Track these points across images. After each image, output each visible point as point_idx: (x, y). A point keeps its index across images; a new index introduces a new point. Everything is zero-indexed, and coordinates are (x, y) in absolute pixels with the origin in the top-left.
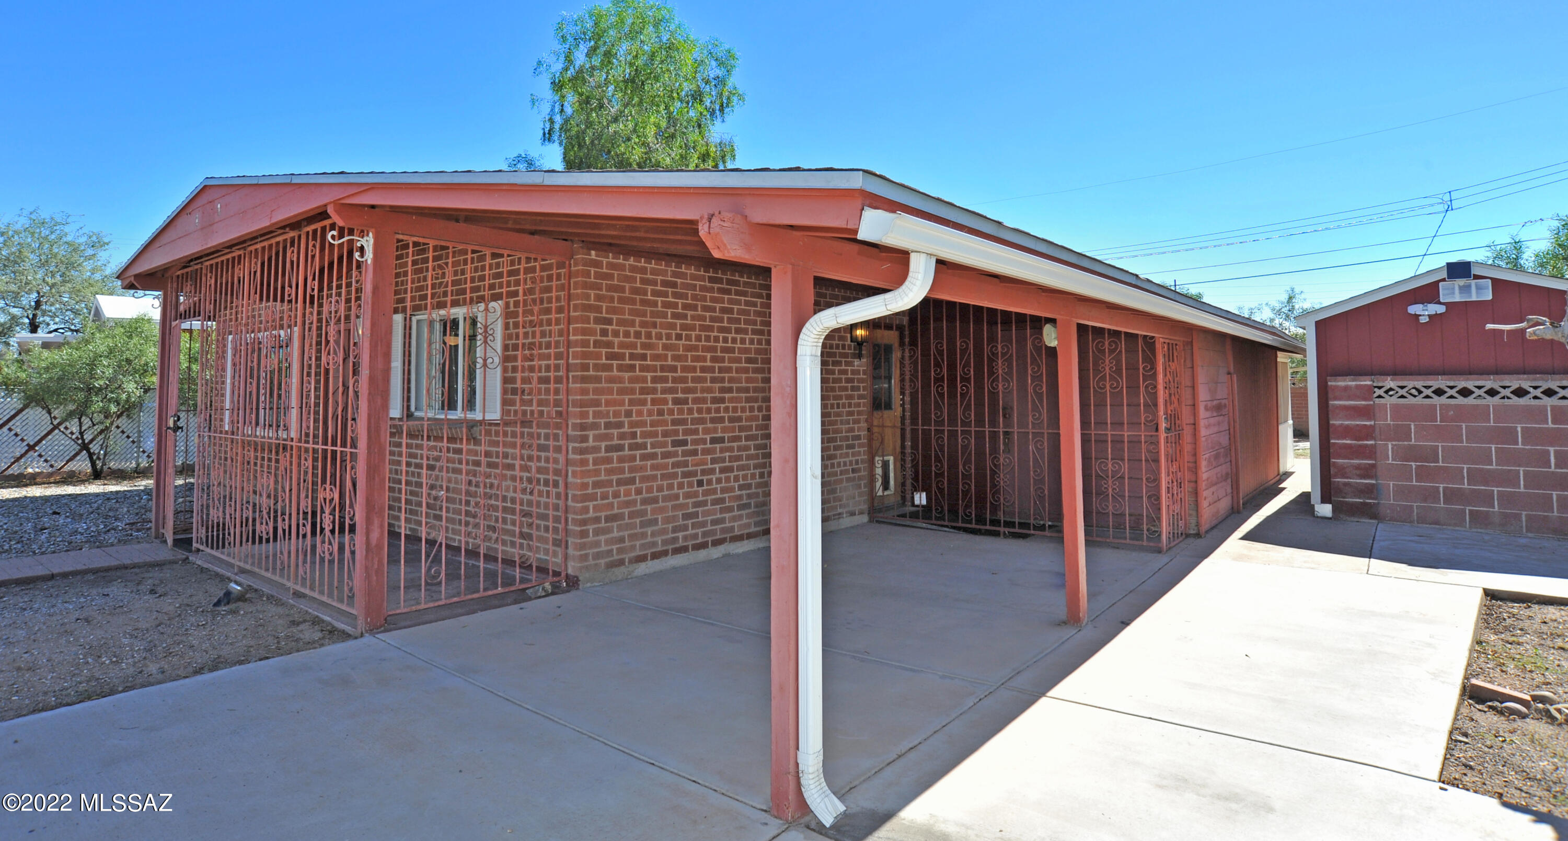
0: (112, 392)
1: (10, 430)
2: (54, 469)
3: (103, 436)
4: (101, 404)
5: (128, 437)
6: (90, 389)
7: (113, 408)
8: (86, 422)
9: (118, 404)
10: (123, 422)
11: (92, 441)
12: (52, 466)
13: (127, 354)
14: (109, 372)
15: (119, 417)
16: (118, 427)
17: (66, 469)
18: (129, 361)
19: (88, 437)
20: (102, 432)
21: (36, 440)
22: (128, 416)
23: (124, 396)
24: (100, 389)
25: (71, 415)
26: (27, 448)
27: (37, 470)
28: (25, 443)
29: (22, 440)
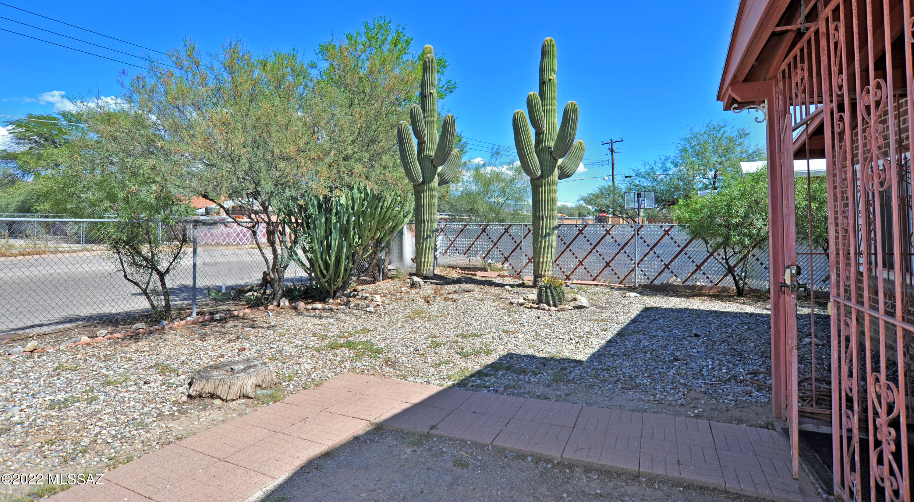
0: (746, 228)
1: (686, 254)
2: (713, 284)
3: (742, 263)
4: (738, 238)
5: (762, 264)
6: (728, 227)
7: (747, 241)
8: (730, 252)
9: (751, 238)
10: (756, 251)
11: (735, 266)
12: (711, 282)
13: (755, 197)
14: (742, 212)
15: (754, 248)
16: (754, 256)
17: (720, 285)
18: (757, 203)
19: (732, 262)
20: (741, 260)
21: (701, 262)
22: (760, 247)
23: (754, 232)
24: (737, 225)
25: (718, 246)
26: (696, 268)
27: (703, 284)
28: (695, 264)
29: (693, 262)
